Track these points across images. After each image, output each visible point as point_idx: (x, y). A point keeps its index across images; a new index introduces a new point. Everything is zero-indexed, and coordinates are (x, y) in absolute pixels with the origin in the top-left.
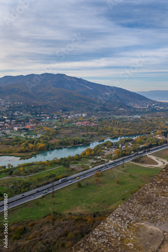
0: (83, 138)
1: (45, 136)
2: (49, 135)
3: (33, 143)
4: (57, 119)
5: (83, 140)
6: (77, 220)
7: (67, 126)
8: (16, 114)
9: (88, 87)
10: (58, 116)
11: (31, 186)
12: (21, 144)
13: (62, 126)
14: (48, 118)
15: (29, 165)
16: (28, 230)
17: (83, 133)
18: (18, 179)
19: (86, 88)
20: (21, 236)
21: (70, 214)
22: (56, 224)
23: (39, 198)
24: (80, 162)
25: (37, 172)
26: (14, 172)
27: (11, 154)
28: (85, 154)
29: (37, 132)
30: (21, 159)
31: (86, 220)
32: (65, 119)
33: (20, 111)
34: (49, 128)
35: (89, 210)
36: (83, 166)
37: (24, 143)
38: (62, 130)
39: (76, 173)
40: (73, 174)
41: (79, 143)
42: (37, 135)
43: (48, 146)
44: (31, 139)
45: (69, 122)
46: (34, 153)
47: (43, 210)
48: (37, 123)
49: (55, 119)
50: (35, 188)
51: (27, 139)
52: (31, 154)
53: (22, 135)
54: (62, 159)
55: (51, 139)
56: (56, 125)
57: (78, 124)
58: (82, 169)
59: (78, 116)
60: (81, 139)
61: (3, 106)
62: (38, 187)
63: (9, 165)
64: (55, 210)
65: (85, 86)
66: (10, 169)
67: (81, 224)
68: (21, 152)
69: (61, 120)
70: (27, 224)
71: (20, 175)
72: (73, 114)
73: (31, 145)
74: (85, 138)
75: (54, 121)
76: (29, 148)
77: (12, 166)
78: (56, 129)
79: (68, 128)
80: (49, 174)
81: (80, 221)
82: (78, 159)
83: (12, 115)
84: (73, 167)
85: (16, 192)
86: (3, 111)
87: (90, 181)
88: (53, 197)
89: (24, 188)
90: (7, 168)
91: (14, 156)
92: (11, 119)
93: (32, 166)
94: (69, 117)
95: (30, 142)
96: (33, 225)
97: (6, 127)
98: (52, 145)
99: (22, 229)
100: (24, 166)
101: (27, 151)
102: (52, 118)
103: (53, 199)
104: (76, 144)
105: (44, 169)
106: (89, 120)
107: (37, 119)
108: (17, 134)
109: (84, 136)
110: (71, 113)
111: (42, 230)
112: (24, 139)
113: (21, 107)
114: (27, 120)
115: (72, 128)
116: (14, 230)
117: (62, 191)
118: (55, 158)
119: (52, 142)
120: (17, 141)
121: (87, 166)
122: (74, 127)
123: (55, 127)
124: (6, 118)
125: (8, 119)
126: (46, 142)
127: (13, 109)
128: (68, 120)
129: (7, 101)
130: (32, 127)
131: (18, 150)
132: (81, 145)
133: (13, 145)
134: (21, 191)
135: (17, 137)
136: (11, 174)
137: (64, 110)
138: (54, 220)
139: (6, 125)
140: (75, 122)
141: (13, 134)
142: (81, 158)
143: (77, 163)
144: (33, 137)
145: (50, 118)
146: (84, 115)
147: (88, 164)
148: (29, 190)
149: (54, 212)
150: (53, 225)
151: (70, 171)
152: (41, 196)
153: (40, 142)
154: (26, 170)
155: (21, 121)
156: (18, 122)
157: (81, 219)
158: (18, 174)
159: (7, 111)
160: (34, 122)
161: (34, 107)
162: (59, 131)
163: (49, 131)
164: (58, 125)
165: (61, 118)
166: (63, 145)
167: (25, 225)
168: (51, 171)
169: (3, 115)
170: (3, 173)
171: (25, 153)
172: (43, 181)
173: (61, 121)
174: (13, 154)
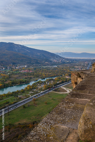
0: (25, 79)
1: (2, 79)
2: (5, 79)
4: (10, 69)
5: (25, 81)
6: (24, 127)
7: (16, 73)
9: (27, 50)
10: (10, 67)
13: (12, 73)
14: (4, 68)
17: (25, 77)
19: (26, 51)
21: (19, 124)
22: (11, 131)
24: (24, 93)
28: (27, 89)
31: (29, 127)
32: (14, 69)
34: (4, 75)
35: (30, 121)
36: (26, 96)
38: (13, 75)
39: (22, 100)
40: (20, 101)
41: (23, 82)
43: (5, 85)
45: (17, 71)
49: (8, 69)
54: (13, 92)
55: (6, 81)
56: (9, 72)
57: (22, 71)
58: (25, 97)
59: (22, 67)
60: (24, 80)
64: (10, 123)
65: (26, 50)
67: (26, 129)
69: (12, 69)
72: (19, 66)
74: (26, 80)
75: (8, 70)
78: (9, 75)
79: (16, 74)
80: (6, 102)
81: (25, 128)
82: (23, 91)
84: (20, 97)
87: (30, 104)
88: (9, 115)
94: (17, 68)
98: (7, 84)
102: (6, 68)
103: (8, 116)
104: (21, 83)
105: (2, 99)
106: (29, 69)
109: (26, 78)
110: (18, 66)
115: (19, 74)
117: (14, 111)
118: (9, 92)
119: (7, 83)
121: (28, 95)
122: (20, 73)
123: (8, 74)
126: (3, 83)
128: (16, 69)
132: (24, 83)
137: (14, 64)
138: (9, 129)
140: (20, 71)
142: (25, 91)
143: (22, 94)
145: (5, 69)
146: (25, 66)
147: (29, 95)
149: (9, 124)
150: (9, 132)
151: (19, 99)
157: (26, 126)
162: (11, 76)
163: (4, 76)
164: (10, 73)
165: (12, 68)
166: (13, 84)
168: (7, 100)
172: (2, 106)
173: (12, 70)
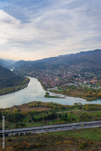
3: (95, 92)
8: (85, 73)
11: (92, 119)
12: (87, 91)
15: (92, 105)
16: (88, 145)
18: (84, 112)
20: (84, 148)
23: (97, 128)
25: (97, 110)
26: (82, 108)
27: (81, 97)
29: (98, 85)
30: (87, 101)
33: (88, 72)
37: (89, 92)
42: (98, 87)
44: (94, 89)
46: (96, 98)
47: (99, 136)
48: (98, 80)
50: (94, 120)
51: (91, 89)
52: (93, 99)
53: (89, 87)
61: (79, 69)
62: (96, 120)
63: (80, 103)
66: (80, 106)
68: (87, 96)
70: (88, 141)
71: (86, 110)
73: (93, 93)
76: (92, 95)
77: (81, 104)
83: (83, 74)
85: (83, 120)
86: (78, 72)
89: (88, 119)
90: (78, 104)
91: (83, 98)
92: (83, 76)
93: (93, 106)
95: (93, 91)
96: (92, 143)
97: (79, 81)
99: (85, 144)
100: (89, 105)
101: (90, 97)
107: (98, 77)
111: (98, 149)
112: (90, 89)
113: (88, 70)
114: (92, 77)
116: (81, 142)
120: (85, 89)
124: (80, 75)
125: (81, 76)
127: (84, 70)
129: (81, 66)
130: (95, 82)
131: (86, 95)
133: (83, 92)
134: (85, 120)
135: (85, 87)
136: (80, 108)
139: (80, 79)
141: (83, 85)
144: (95, 88)
148: (90, 121)
152: (98, 126)
153: (100, 92)
154: (89, 108)
155: (88, 78)
156: (87, 79)
158: (85, 109)
159: (80, 72)
160: (97, 79)
161: (97, 70)
167: (87, 142)
169: (78, 74)
170: (76, 107)
171: (89, 97)
174: (82, 97)
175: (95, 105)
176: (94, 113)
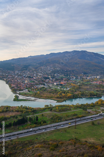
0: (97, 92)
1: (72, 89)
2: (74, 89)
3: (64, 93)
4: (80, 79)
5: (97, 94)
6: (91, 147)
7: (86, 83)
8: (56, 75)
9: (101, 59)
10: (81, 77)
11: (62, 119)
12: (57, 93)
13: (83, 83)
14: (74, 78)
15: (62, 106)
16: (59, 146)
17: (97, 89)
18: (55, 114)
20: (55, 149)
21: (86, 141)
22: (76, 146)
23: (67, 128)
24: (94, 108)
25: (66, 111)
26: (53, 109)
27: (52, 99)
28: (98, 103)
29: (67, 87)
30: (57, 102)
31: (97, 148)
32: (85, 79)
33: (58, 74)
34: (74, 85)
35: (99, 142)
36: (96, 111)
37: (59, 93)
38: (83, 86)
39: (91, 115)
40: (89, 116)
41: (94, 95)
42: (67, 88)
43: (74, 96)
44: (64, 90)
45: (88, 81)
46: (65, 99)
47: (69, 135)
48: (68, 81)
49: (79, 79)
50: (64, 121)
51: (61, 90)
52: (63, 100)
53: (59, 88)
54: (82, 105)
55: (76, 91)
56: (79, 83)
57: (94, 83)
58: (95, 113)
59: (94, 78)
60: (95, 93)
61: (49, 70)
62: (66, 120)
63: (50, 105)
64: (76, 137)
65: (100, 58)
66: (51, 107)
67: (93, 150)
68: (58, 98)
69: (83, 79)
70: (58, 142)
71: (56, 112)
72: (90, 76)
73: (63, 94)
74: (98, 93)
75: (78, 80)
76: (62, 96)
77: (52, 106)
78: (79, 85)
79: (87, 85)
80: (74, 114)
81: (93, 148)
82: (93, 106)
83: (54, 75)
84: (89, 111)
85: (53, 121)
86: (49, 73)
87: (101, 122)
88: (75, 128)
89: (58, 120)
90: (49, 106)
91: (53, 100)
92: (53, 78)
93: (63, 107)
94: (88, 78)
95: (63, 92)
96: (62, 144)
97: (50, 82)
98: (76, 95)
99: (55, 145)
100: (59, 106)
101: (60, 98)
102: (77, 78)
103: (75, 129)
104: (92, 96)
105: (71, 110)
106: (101, 81)
107: (68, 79)
108: (56, 87)
109: (97, 91)
110: (89, 76)
111: (68, 148)
112: (60, 90)
113: (58, 71)
114: (62, 79)
115: (89, 85)
116: (51, 144)
117: (82, 126)
118: (78, 104)
119: (76, 93)
120: (56, 91)
121: (99, 111)
123: (79, 84)
124: (50, 77)
125: (51, 78)
126: (73, 93)
127: (54, 72)
128: (87, 80)
129: (51, 68)
130: (65, 83)
131: (56, 96)
132: (95, 96)
133: (53, 93)
134: (56, 122)
135: (55, 89)
136: (51, 110)
137: (85, 73)
138: (75, 143)
139: (50, 81)
140: (92, 82)
141: (53, 87)
142: (95, 105)
143: (92, 109)
144: (65, 89)
145: (75, 78)
146: (98, 77)
147: (99, 110)
148: (61, 121)
149: (75, 138)
150: (74, 147)
151: (87, 113)
152: (68, 126)
153: (69, 93)
154: (60, 109)
155: (58, 79)
156: (57, 80)
157: (94, 147)
158: (55, 111)
159: (51, 73)
160: (66, 80)
161: (66, 71)
162: (81, 86)
163: (74, 86)
164: (81, 83)
165: (82, 78)
166: (82, 96)
167: (58, 143)
168: (75, 112)
169: (49, 75)
170: (47, 109)
172: (69, 117)
173: (82, 81)
174: (53, 99)
175: (65, 106)
176: (64, 114)
